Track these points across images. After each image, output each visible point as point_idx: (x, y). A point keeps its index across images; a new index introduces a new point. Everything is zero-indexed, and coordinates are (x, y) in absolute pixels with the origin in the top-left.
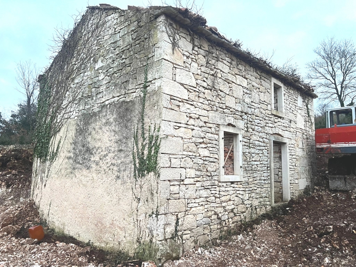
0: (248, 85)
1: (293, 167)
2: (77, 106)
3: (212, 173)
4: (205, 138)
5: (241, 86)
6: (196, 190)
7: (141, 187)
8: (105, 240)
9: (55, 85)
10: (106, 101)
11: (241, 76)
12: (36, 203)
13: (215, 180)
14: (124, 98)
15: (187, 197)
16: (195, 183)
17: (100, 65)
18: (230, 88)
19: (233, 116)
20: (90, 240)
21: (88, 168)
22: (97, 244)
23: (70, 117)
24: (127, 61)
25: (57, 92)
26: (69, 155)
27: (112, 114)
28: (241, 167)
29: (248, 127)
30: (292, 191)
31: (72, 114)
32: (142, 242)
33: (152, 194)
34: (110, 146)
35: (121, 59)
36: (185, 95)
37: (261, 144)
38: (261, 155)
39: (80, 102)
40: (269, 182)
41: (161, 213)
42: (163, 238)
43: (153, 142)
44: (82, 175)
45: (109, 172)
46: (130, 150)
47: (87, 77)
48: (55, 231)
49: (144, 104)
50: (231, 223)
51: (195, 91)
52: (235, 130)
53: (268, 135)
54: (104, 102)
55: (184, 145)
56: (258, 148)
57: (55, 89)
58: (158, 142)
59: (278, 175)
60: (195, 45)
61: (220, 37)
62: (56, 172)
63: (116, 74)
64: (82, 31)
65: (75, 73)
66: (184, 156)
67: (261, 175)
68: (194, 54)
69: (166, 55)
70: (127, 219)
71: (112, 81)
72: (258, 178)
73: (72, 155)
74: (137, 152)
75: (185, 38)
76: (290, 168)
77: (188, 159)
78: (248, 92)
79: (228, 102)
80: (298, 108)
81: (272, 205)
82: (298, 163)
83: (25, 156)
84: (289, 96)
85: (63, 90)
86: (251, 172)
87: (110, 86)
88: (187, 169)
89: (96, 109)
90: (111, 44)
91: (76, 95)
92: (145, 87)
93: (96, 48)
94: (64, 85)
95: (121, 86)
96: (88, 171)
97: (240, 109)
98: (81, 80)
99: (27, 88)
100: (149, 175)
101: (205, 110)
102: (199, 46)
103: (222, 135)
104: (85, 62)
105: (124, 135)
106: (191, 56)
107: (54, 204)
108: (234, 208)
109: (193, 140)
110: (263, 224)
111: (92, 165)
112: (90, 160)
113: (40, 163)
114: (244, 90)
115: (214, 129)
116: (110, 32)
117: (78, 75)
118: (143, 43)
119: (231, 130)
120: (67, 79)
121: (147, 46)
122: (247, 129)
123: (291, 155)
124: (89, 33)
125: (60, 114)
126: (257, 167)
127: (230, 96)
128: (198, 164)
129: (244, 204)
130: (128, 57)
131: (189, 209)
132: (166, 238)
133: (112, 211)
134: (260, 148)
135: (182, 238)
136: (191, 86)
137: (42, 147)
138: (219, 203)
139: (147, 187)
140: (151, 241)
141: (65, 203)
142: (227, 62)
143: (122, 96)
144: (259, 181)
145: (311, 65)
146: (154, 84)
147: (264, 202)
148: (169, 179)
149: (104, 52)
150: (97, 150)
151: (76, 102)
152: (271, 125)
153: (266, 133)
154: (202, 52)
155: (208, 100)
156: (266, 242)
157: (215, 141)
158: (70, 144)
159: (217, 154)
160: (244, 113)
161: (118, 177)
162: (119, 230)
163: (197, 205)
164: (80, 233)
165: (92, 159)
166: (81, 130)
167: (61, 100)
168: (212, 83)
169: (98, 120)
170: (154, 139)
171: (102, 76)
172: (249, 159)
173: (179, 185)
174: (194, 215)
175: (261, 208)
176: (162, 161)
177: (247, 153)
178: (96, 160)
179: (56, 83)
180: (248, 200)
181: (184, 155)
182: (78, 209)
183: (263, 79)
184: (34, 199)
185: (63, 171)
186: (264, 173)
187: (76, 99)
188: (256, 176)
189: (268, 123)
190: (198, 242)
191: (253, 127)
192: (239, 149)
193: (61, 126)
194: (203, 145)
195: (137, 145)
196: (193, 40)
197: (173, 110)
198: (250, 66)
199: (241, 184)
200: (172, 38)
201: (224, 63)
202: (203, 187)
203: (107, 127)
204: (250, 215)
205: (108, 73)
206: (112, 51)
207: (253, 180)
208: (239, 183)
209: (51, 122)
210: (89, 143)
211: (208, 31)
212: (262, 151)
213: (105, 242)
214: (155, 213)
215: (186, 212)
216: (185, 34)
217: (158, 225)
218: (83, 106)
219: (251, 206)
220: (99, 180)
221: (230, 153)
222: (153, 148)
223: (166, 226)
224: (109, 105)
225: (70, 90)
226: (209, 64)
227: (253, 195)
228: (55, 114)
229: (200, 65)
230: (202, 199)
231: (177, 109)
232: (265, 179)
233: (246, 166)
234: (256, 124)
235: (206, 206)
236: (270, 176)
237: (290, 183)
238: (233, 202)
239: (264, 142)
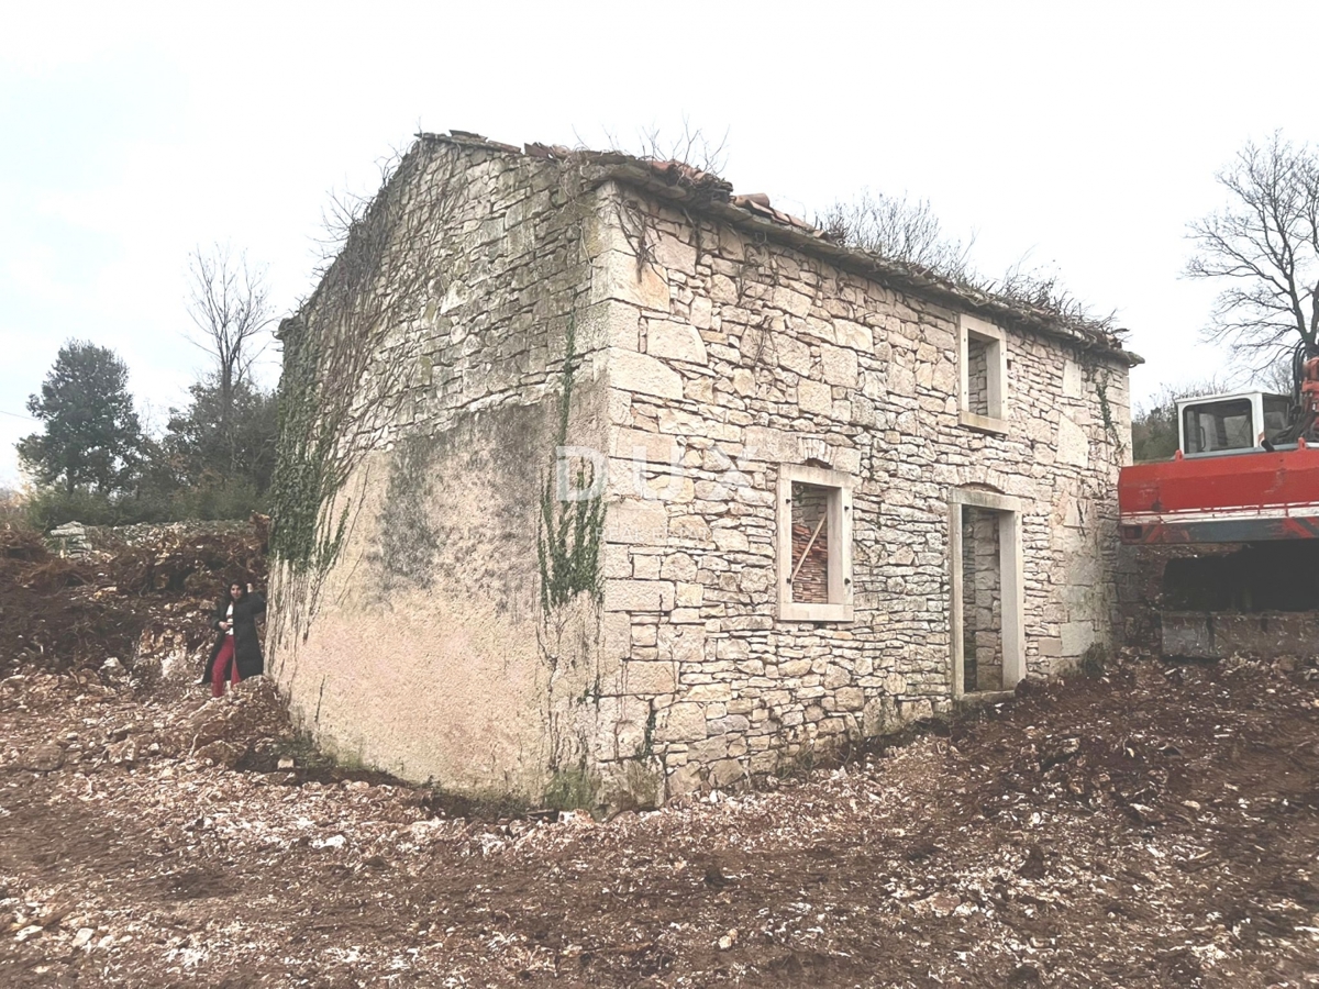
0: (874, 344)
1: (1039, 586)
2: (392, 412)
3: (753, 595)
4: (733, 500)
5: (852, 348)
6: (706, 640)
7: (559, 630)
8: (471, 772)
9: (330, 351)
10: (469, 402)
11: (850, 320)
12: (280, 688)
13: (763, 615)
14: (517, 397)
15: (678, 654)
16: (704, 620)
17: (455, 301)
18: (815, 357)
19: (821, 436)
20: (431, 777)
21: (426, 584)
22: (450, 785)
23: (373, 445)
24: (525, 299)
25: (335, 373)
26: (372, 550)
27: (487, 440)
28: (847, 581)
29: (872, 466)
30: (1033, 659)
31: (380, 437)
32: (560, 768)
33: (585, 645)
34: (482, 526)
35: (508, 289)
36: (673, 387)
37: (918, 515)
38: (917, 548)
39: (400, 402)
40: (948, 628)
41: (606, 693)
42: (610, 755)
43: (588, 514)
44: (410, 604)
45: (481, 592)
46: (532, 535)
47: (418, 333)
48: (337, 762)
49: (566, 415)
50: (813, 735)
51: (703, 375)
52: (829, 477)
53: (944, 490)
54: (466, 404)
55: (672, 521)
56: (909, 526)
57: (329, 363)
58: (600, 515)
59: (990, 609)
60: (704, 250)
61: (776, 222)
62: (337, 597)
63: (495, 329)
64: (404, 202)
65: (386, 320)
66: (670, 551)
67: (919, 607)
68: (701, 274)
69: (621, 287)
70: (526, 713)
71: (485, 349)
72: (909, 615)
73: (381, 550)
74: (550, 539)
75: (674, 235)
76: (1026, 588)
77: (682, 557)
78: (876, 364)
79: (808, 399)
80: (1065, 401)
81: (956, 697)
82: (1059, 575)
83: (234, 557)
84: (1027, 366)
85: (351, 367)
86: (881, 596)
87: (481, 362)
88: (678, 583)
89: (444, 424)
90: (482, 245)
91: (389, 383)
92: (569, 370)
93: (443, 253)
94: (354, 353)
95: (508, 364)
96: (424, 593)
97: (846, 417)
98: (402, 341)
99: (220, 333)
100: (579, 599)
101: (733, 424)
102: (717, 252)
103: (786, 491)
104: (413, 292)
105: (518, 495)
106: (691, 282)
107: (332, 688)
108: (824, 696)
109: (696, 507)
110: (915, 744)
111: (436, 577)
112: (430, 562)
113: (290, 573)
114: (862, 360)
115: (761, 475)
116: (479, 212)
117: (393, 326)
118: (563, 252)
119: (815, 477)
120: (363, 335)
121: (573, 260)
122: (871, 473)
123: (1031, 548)
124: (421, 208)
125: (344, 435)
126: (906, 582)
127: (814, 380)
128: (713, 571)
129: (857, 685)
130: (527, 287)
131: (684, 687)
132: (621, 755)
133: (487, 696)
134: (912, 528)
135: (663, 759)
136: (691, 363)
137: (294, 528)
138: (776, 680)
139: (573, 628)
140: (583, 764)
141: (365, 684)
142: (806, 283)
143: (511, 392)
144: (910, 624)
145: (1202, 225)
146: (590, 364)
147: (929, 684)
148: (630, 609)
149: (464, 267)
150: (448, 537)
151: (389, 402)
152: (958, 459)
153: (939, 484)
154: (725, 266)
155: (743, 398)
156: (901, 785)
157: (763, 509)
158: (374, 521)
159: (770, 544)
160: (862, 426)
161: (503, 606)
162: (505, 744)
163: (708, 679)
164: (405, 759)
165: (436, 560)
166: (404, 480)
167: (347, 394)
168: (756, 348)
169: (450, 453)
170: (590, 507)
171: (458, 335)
172: (876, 559)
173: (657, 625)
174: (701, 704)
175: (917, 701)
176: (608, 562)
177: (868, 543)
178: (447, 561)
179: (332, 344)
180: (871, 674)
181: (671, 547)
182: (400, 697)
183: (927, 323)
184: (276, 676)
185: (355, 596)
186: (928, 600)
187: (390, 394)
188: (901, 608)
189: (947, 453)
190: (712, 776)
191: (892, 466)
192: (841, 531)
193: (348, 468)
194: (728, 522)
195: (549, 521)
196: (698, 237)
197: (640, 429)
198: (885, 288)
199: (848, 630)
200: (636, 240)
201: (794, 289)
202: (728, 632)
203: (474, 475)
204: (876, 720)
205: (476, 325)
206: (483, 266)
207: (890, 620)
208: (840, 627)
209: (319, 456)
210: (426, 516)
211: (740, 209)
212: (924, 536)
213: (470, 776)
214: (592, 693)
215: (677, 696)
216: (673, 223)
217: (599, 723)
218: (408, 414)
219: (881, 694)
220: (455, 615)
221: (815, 542)
222: (588, 529)
223: (620, 726)
224: (478, 414)
225: (370, 367)
226: (748, 296)
227: (890, 662)
228: (329, 433)
229: (719, 304)
230: (722, 664)
231: (650, 426)
232: (934, 618)
233: (864, 579)
234: (904, 458)
235: (735, 685)
236: (951, 609)
237: (1027, 635)
238: (822, 678)
239: (930, 510)
